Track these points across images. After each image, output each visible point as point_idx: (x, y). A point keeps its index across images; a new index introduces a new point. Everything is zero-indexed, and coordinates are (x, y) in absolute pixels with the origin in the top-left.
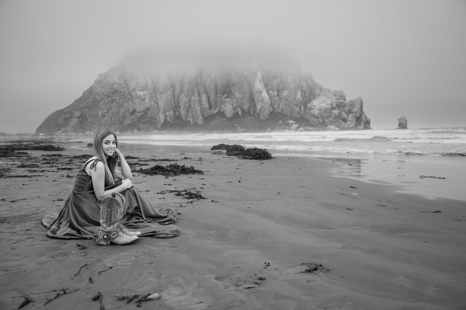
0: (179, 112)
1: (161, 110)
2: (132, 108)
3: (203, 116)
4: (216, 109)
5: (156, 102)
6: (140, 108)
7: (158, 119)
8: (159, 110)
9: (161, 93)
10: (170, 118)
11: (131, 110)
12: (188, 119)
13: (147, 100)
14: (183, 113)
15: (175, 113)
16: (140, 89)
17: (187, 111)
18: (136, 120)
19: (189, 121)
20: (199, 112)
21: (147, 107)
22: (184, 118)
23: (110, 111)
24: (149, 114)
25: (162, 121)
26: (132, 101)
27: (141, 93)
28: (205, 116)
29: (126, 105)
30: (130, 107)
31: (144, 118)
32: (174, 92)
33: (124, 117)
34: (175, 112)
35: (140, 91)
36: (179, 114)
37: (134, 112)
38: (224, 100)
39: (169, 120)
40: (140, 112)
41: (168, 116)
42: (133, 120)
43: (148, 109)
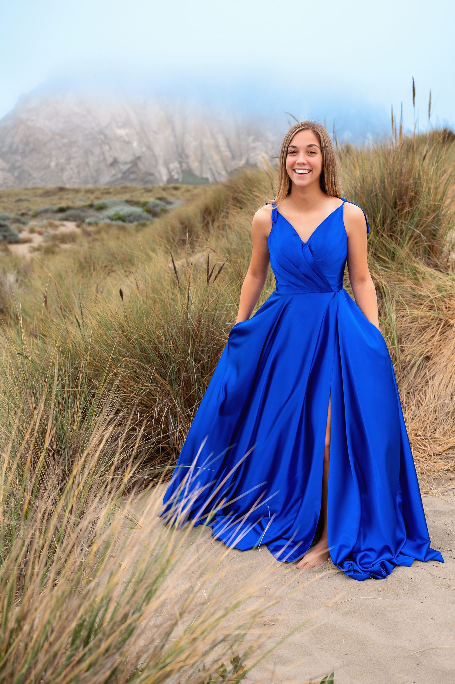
0: (187, 163)
1: (161, 161)
2: (111, 156)
3: (226, 171)
4: (241, 160)
5: (149, 148)
6: (125, 157)
7: (157, 175)
8: (156, 161)
9: (155, 132)
10: (178, 173)
11: (110, 160)
12: (205, 176)
13: (135, 144)
14: (195, 165)
15: (181, 166)
16: (120, 124)
17: (201, 162)
18: (120, 175)
19: (207, 179)
20: (220, 164)
21: (137, 155)
22: (197, 173)
23: (72, 161)
24: (141, 166)
25: (165, 178)
26: (108, 144)
27: (122, 132)
28: (229, 170)
29: (97, 151)
30: (107, 155)
31: (133, 173)
32: (173, 130)
33: (98, 171)
34: (180, 163)
35: (120, 127)
36: (188, 166)
37: (115, 163)
38: (253, 145)
39: (176, 177)
40: (125, 163)
41: (173, 170)
42: (114, 175)
43: (139, 158)
